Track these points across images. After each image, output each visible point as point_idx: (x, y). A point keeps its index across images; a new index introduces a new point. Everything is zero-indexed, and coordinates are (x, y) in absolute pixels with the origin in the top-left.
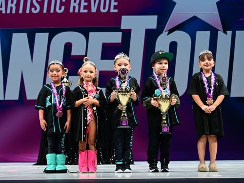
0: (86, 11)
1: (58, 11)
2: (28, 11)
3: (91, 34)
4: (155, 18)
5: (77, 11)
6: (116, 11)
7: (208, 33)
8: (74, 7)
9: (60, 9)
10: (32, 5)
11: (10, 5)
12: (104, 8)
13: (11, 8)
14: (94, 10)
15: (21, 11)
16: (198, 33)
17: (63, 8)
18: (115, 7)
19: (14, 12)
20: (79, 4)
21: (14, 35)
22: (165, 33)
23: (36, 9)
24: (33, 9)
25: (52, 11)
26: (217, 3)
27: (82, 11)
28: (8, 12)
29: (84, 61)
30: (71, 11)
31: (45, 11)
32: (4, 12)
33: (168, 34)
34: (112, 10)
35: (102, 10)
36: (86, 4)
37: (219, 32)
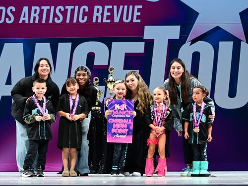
0: (109, 21)
1: (81, 21)
2: (51, 21)
3: (113, 44)
4: (178, 28)
5: (99, 21)
6: (139, 21)
7: (231, 43)
8: (97, 17)
9: (83, 19)
10: (55, 15)
11: (33, 15)
12: (127, 18)
13: (35, 18)
14: (117, 20)
15: (44, 21)
16: (221, 43)
17: (86, 18)
18: (138, 17)
19: (37, 21)
20: (102, 14)
21: (37, 44)
22: (188, 44)
23: (59, 19)
24: (56, 19)
25: (75, 21)
26: (240, 13)
27: (105, 21)
28: (32, 22)
29: (109, 70)
30: (94, 21)
31: (68, 21)
32: (27, 22)
33: (191, 44)
34: (135, 20)
35: (125, 20)
36: (109, 14)
37: (242, 42)
